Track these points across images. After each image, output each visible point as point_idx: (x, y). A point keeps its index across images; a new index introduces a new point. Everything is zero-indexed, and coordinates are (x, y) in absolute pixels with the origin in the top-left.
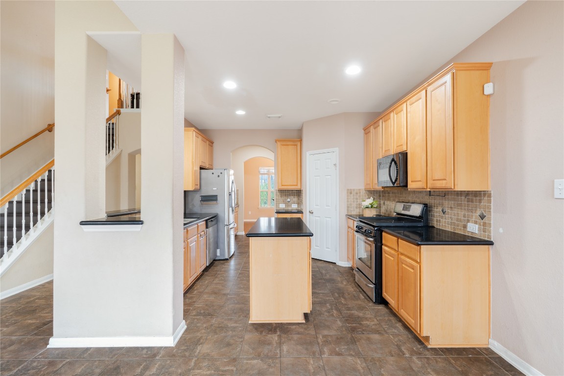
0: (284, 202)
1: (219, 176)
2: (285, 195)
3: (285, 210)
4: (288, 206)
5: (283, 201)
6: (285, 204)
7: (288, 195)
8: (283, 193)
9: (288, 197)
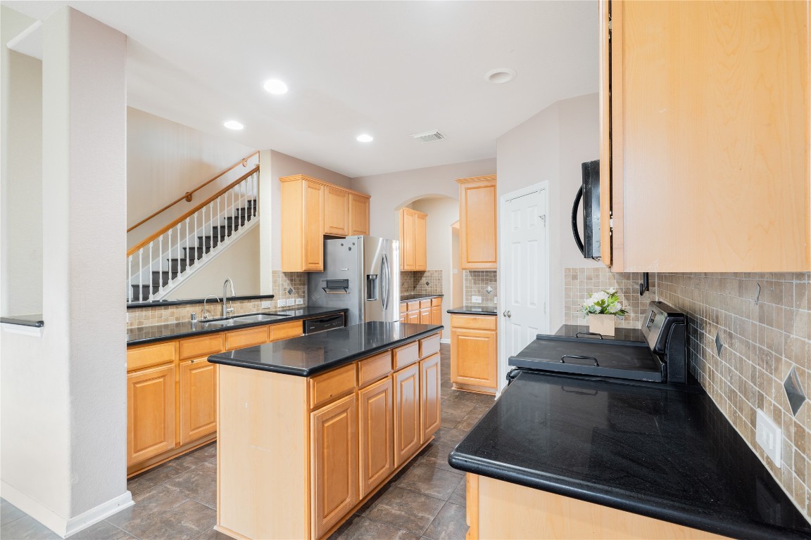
0: (479, 293)
1: (350, 249)
2: (483, 280)
3: (482, 308)
4: (487, 300)
5: (479, 291)
6: (482, 295)
7: (487, 280)
8: (479, 276)
9: (487, 284)
